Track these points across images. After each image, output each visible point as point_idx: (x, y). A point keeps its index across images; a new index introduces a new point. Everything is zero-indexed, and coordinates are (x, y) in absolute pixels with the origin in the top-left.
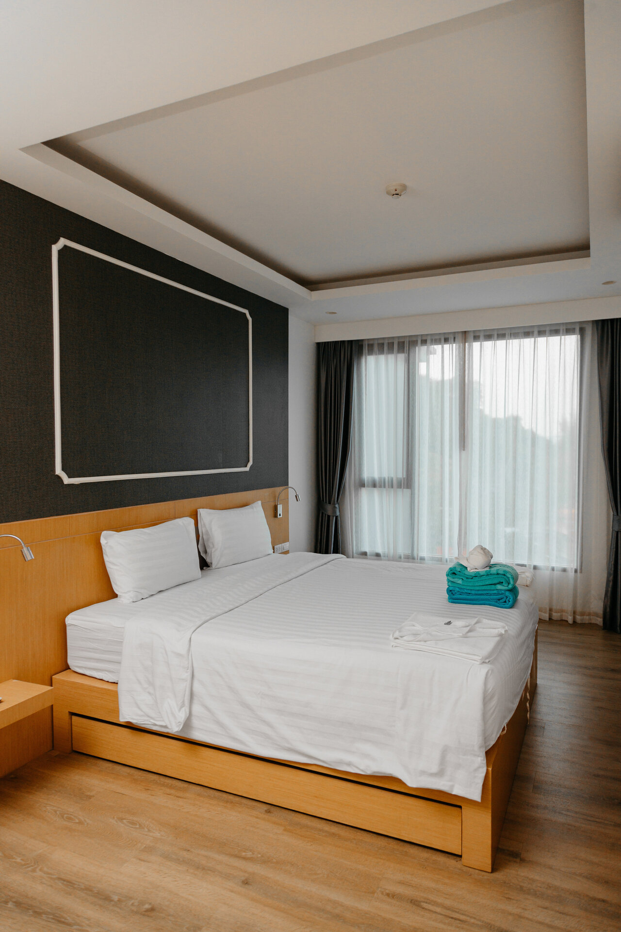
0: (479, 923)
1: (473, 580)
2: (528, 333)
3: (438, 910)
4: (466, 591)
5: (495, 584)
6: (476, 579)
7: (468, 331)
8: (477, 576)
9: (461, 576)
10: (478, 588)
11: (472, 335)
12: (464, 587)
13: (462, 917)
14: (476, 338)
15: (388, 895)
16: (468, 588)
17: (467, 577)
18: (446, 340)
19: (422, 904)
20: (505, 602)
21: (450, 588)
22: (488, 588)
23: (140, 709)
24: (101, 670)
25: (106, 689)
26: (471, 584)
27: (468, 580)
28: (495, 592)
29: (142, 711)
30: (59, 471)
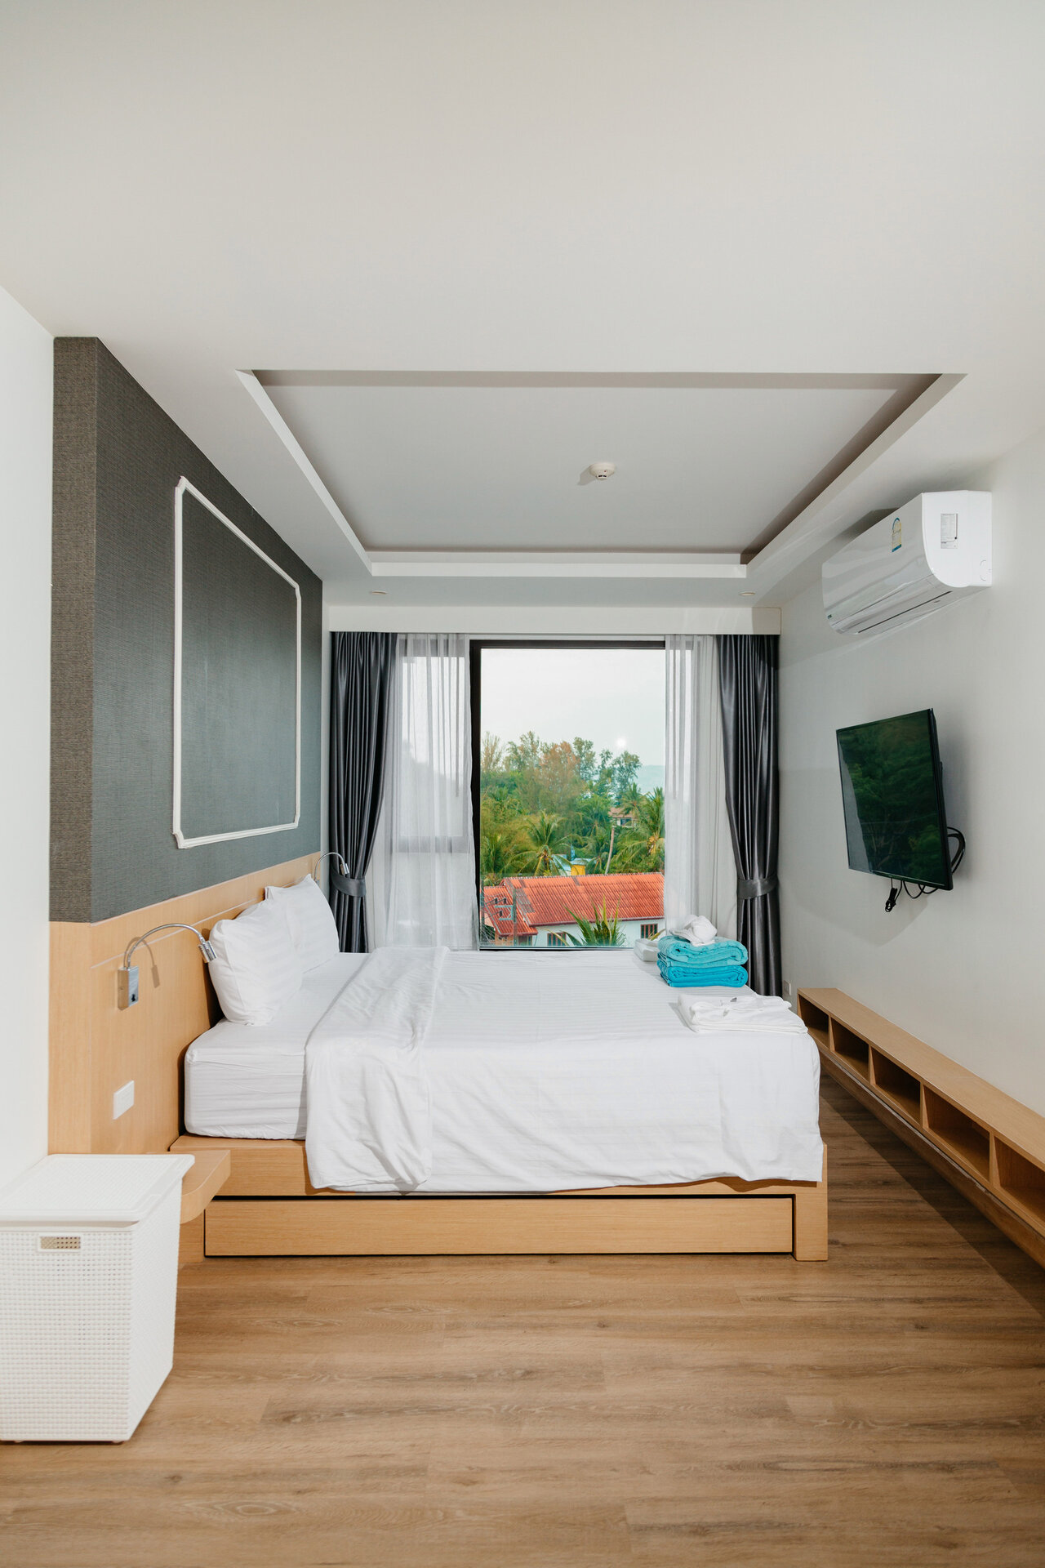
1: (699, 957)
4: (691, 971)
5: (726, 960)
6: (704, 955)
8: (704, 951)
9: (687, 952)
10: (707, 966)
12: (689, 966)
16: (695, 966)
17: (695, 953)
20: (738, 980)
21: (672, 969)
22: (718, 965)
23: (348, 1165)
24: (257, 1124)
25: (278, 1149)
26: (698, 962)
27: (693, 957)
28: (726, 968)
29: (352, 1168)
30: (177, 829)
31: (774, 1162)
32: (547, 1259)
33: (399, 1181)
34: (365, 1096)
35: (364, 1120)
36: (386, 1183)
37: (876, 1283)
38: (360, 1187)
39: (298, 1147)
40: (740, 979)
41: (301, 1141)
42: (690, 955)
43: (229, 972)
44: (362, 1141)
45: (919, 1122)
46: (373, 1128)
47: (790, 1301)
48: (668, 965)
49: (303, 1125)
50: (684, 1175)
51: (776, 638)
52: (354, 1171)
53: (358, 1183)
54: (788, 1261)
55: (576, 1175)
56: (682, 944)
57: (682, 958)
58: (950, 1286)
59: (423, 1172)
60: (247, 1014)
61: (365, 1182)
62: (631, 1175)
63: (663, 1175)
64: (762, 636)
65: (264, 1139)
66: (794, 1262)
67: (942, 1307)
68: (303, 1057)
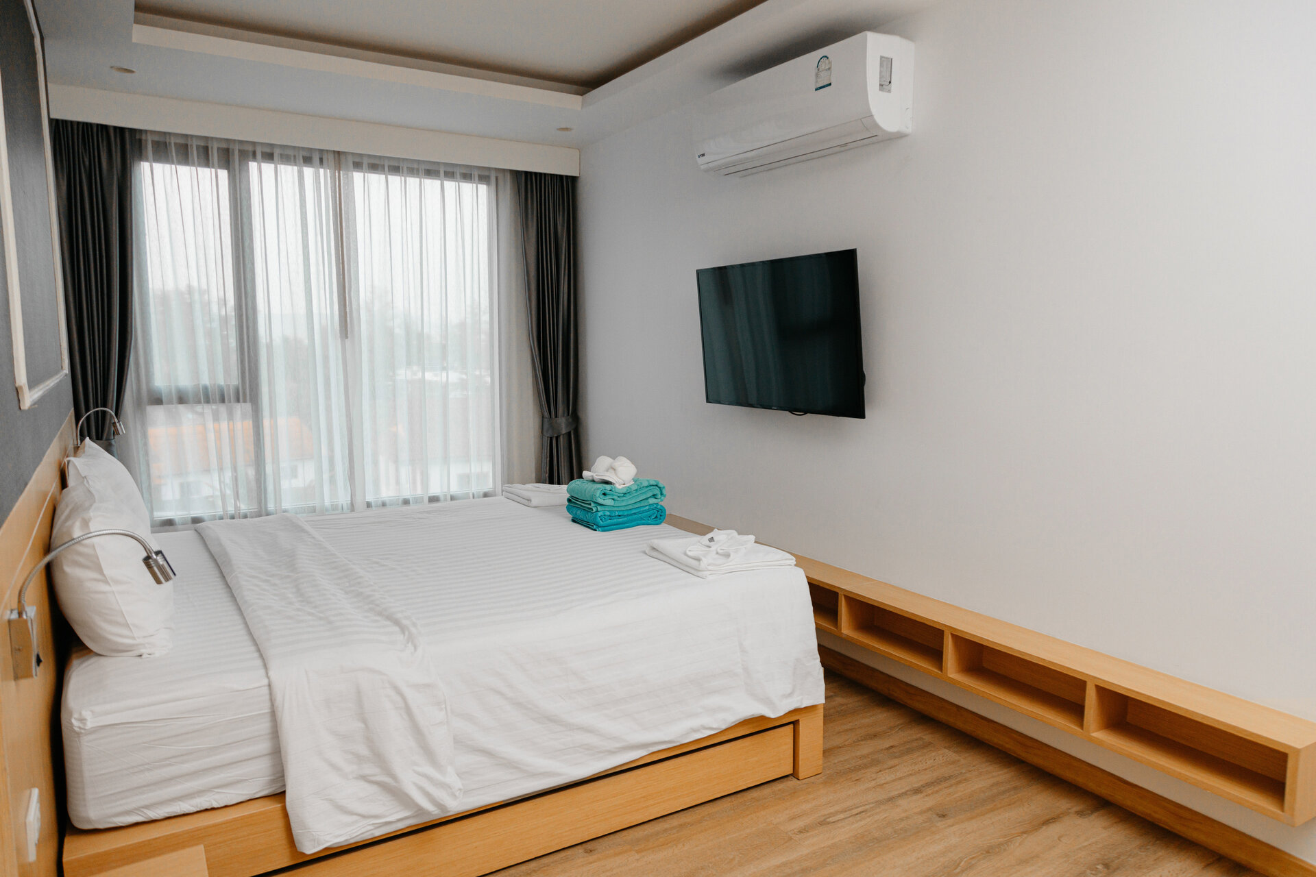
0: (871, 806)
1: (624, 498)
2: (431, 170)
3: (842, 816)
4: (617, 514)
5: (647, 499)
6: (628, 496)
7: (344, 153)
8: (626, 492)
10: (631, 507)
11: (350, 160)
12: (614, 509)
13: (860, 809)
14: (358, 166)
15: (800, 832)
16: (620, 509)
17: (619, 495)
18: (308, 161)
19: (828, 820)
20: (656, 517)
21: (600, 514)
22: (642, 504)
23: (351, 813)
24: (200, 793)
25: (242, 818)
26: (624, 504)
27: (618, 499)
28: (647, 507)
29: (356, 814)
30: (22, 378)
31: (790, 695)
32: (580, 850)
33: (420, 811)
34: (364, 721)
35: (363, 750)
36: (399, 820)
37: (873, 783)
38: (363, 836)
39: (274, 806)
40: (659, 516)
41: (280, 795)
42: (616, 498)
43: (103, 587)
44: (364, 778)
45: (837, 628)
46: (379, 758)
47: (829, 823)
48: (594, 509)
49: (280, 775)
50: (714, 726)
51: (573, 180)
52: (355, 818)
53: (363, 830)
54: (792, 783)
55: (612, 752)
56: (608, 487)
57: (609, 502)
58: (926, 769)
59: (454, 796)
60: (138, 641)
61: (371, 827)
62: (667, 739)
63: (695, 731)
64: (561, 177)
65: (213, 809)
66: (798, 782)
67: (937, 791)
68: (266, 688)
